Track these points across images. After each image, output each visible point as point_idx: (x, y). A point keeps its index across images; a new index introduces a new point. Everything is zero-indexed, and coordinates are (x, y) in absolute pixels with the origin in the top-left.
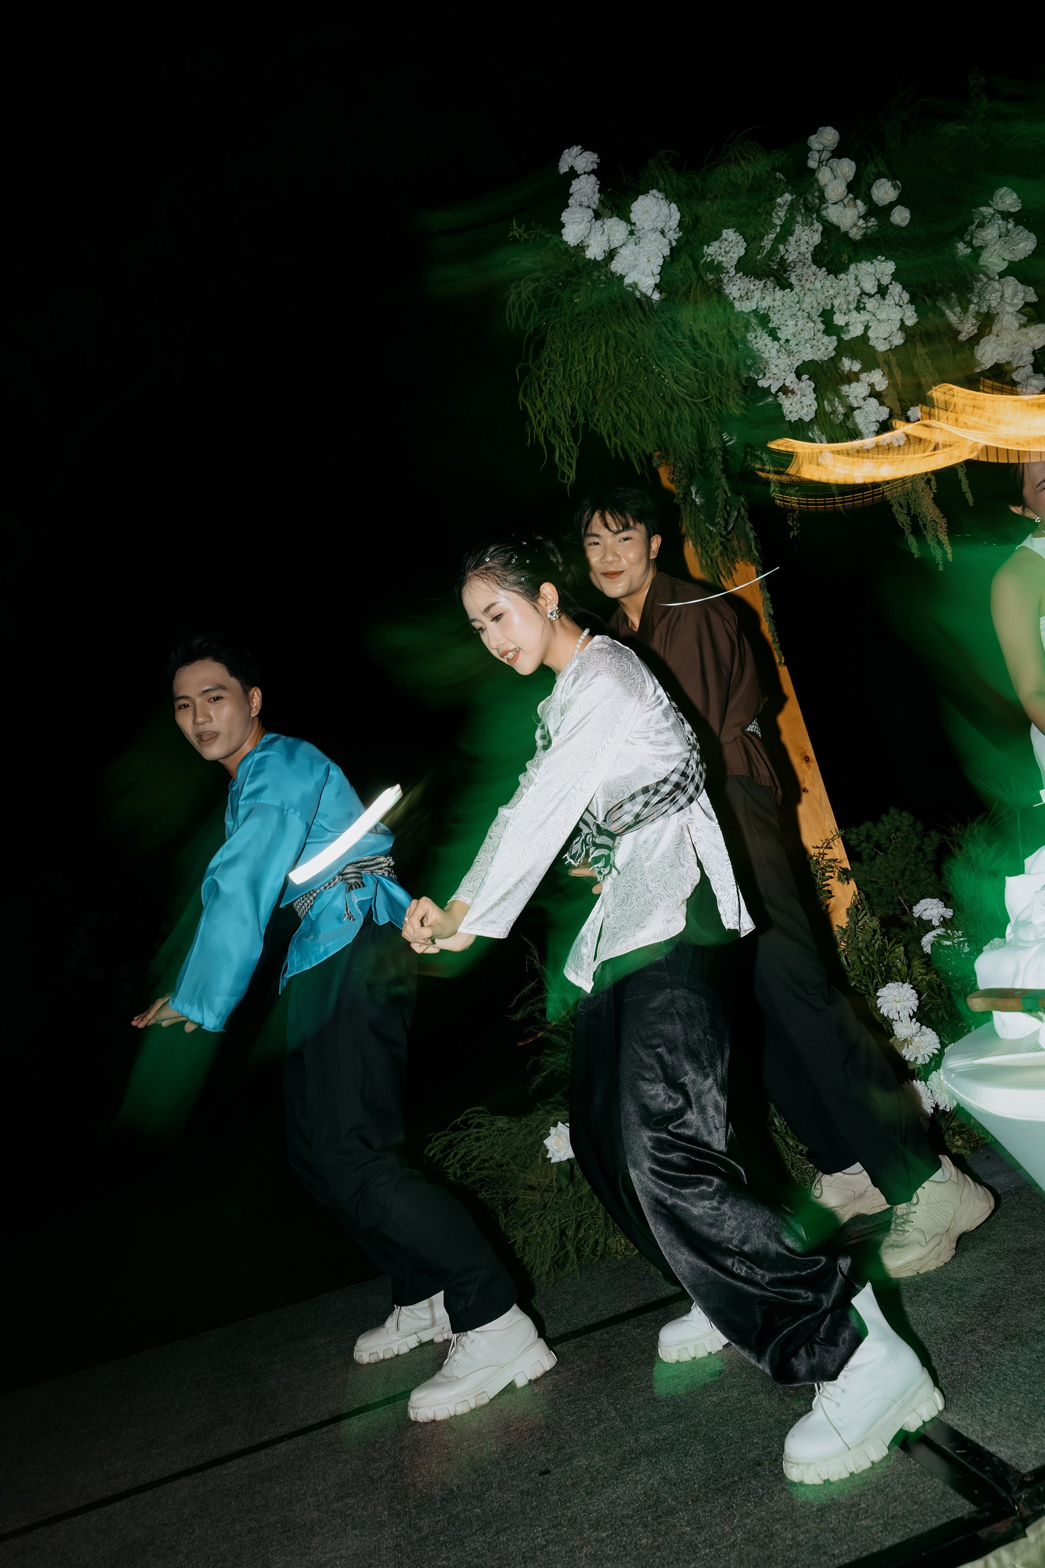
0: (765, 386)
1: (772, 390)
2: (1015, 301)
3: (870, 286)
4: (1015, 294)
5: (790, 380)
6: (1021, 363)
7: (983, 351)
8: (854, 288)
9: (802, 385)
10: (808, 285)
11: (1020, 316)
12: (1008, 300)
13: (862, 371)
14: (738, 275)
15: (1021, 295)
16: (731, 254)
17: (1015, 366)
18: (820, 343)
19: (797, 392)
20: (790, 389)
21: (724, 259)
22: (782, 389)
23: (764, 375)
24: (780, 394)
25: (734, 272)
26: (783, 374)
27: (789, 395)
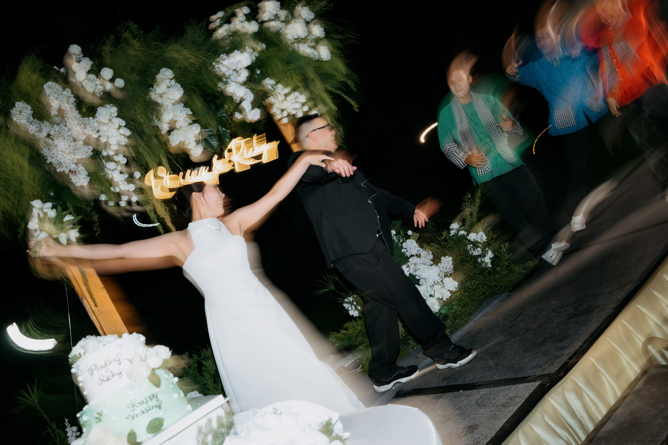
0: (62, 171)
1: (66, 173)
2: (183, 115)
3: (105, 120)
4: (182, 112)
5: (73, 167)
6: (190, 141)
7: (173, 138)
9: (79, 169)
10: (72, 122)
11: (187, 120)
12: (179, 115)
14: (35, 120)
15: (184, 112)
16: (23, 114)
17: (187, 143)
18: (83, 151)
19: (77, 173)
20: (74, 171)
21: (20, 116)
22: (70, 171)
23: (60, 166)
24: (70, 174)
25: (33, 119)
26: (69, 165)
27: (74, 174)
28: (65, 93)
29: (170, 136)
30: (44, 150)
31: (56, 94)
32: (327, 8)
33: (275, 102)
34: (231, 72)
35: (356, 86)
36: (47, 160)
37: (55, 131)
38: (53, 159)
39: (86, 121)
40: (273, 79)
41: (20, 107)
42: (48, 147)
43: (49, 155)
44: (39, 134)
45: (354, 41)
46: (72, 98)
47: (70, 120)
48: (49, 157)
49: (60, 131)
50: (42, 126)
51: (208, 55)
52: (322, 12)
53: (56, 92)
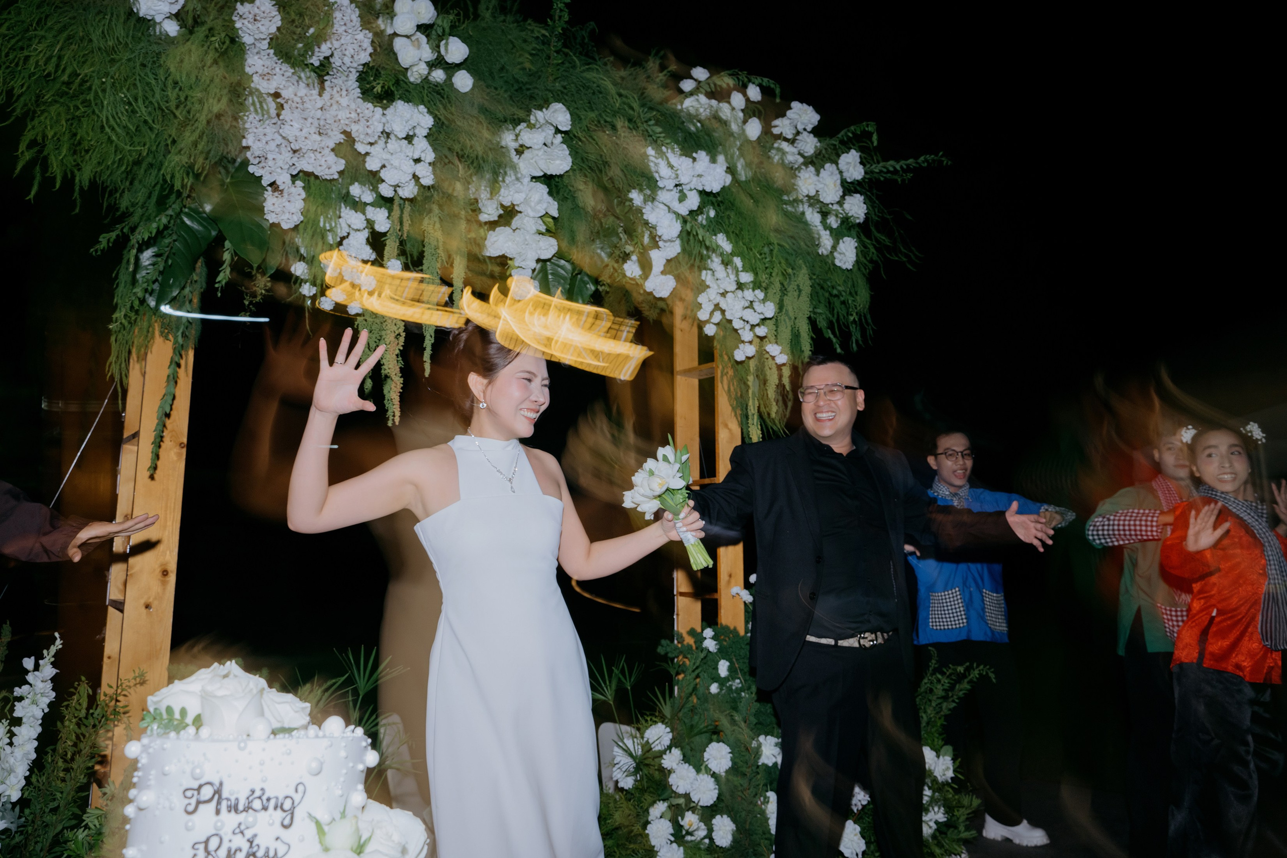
0: (257, 174)
1: (263, 182)
2: (538, 207)
3: (400, 130)
4: (540, 202)
5: (283, 179)
6: (523, 264)
7: (495, 239)
8: (376, 123)
9: (293, 190)
10: (337, 97)
11: (540, 222)
12: (533, 204)
13: (372, 204)
14: (269, 51)
15: (545, 205)
16: (259, 25)
17: (517, 265)
18: (324, 159)
19: (285, 194)
20: (281, 188)
21: (250, 26)
22: (273, 184)
23: (259, 162)
24: (269, 188)
25: (267, 46)
26: (279, 170)
27: (276, 194)
28: (360, 36)
29: (491, 232)
30: (251, 117)
31: (344, 28)
32: (895, 177)
33: (711, 285)
34: (670, 184)
35: (861, 342)
36: (244, 137)
37: (296, 95)
38: (258, 143)
39: (366, 111)
40: (731, 242)
41: (263, 9)
42: (263, 115)
43: (255, 130)
44: (261, 80)
45: (904, 259)
46: (367, 53)
47: (335, 89)
48: (253, 135)
49: (306, 99)
50: (277, 69)
51: (653, 131)
52: (882, 179)
53: (345, 24)
